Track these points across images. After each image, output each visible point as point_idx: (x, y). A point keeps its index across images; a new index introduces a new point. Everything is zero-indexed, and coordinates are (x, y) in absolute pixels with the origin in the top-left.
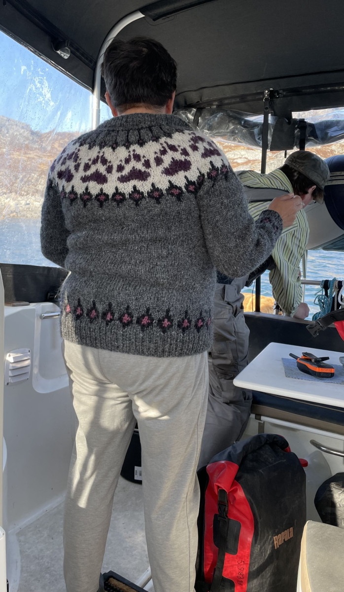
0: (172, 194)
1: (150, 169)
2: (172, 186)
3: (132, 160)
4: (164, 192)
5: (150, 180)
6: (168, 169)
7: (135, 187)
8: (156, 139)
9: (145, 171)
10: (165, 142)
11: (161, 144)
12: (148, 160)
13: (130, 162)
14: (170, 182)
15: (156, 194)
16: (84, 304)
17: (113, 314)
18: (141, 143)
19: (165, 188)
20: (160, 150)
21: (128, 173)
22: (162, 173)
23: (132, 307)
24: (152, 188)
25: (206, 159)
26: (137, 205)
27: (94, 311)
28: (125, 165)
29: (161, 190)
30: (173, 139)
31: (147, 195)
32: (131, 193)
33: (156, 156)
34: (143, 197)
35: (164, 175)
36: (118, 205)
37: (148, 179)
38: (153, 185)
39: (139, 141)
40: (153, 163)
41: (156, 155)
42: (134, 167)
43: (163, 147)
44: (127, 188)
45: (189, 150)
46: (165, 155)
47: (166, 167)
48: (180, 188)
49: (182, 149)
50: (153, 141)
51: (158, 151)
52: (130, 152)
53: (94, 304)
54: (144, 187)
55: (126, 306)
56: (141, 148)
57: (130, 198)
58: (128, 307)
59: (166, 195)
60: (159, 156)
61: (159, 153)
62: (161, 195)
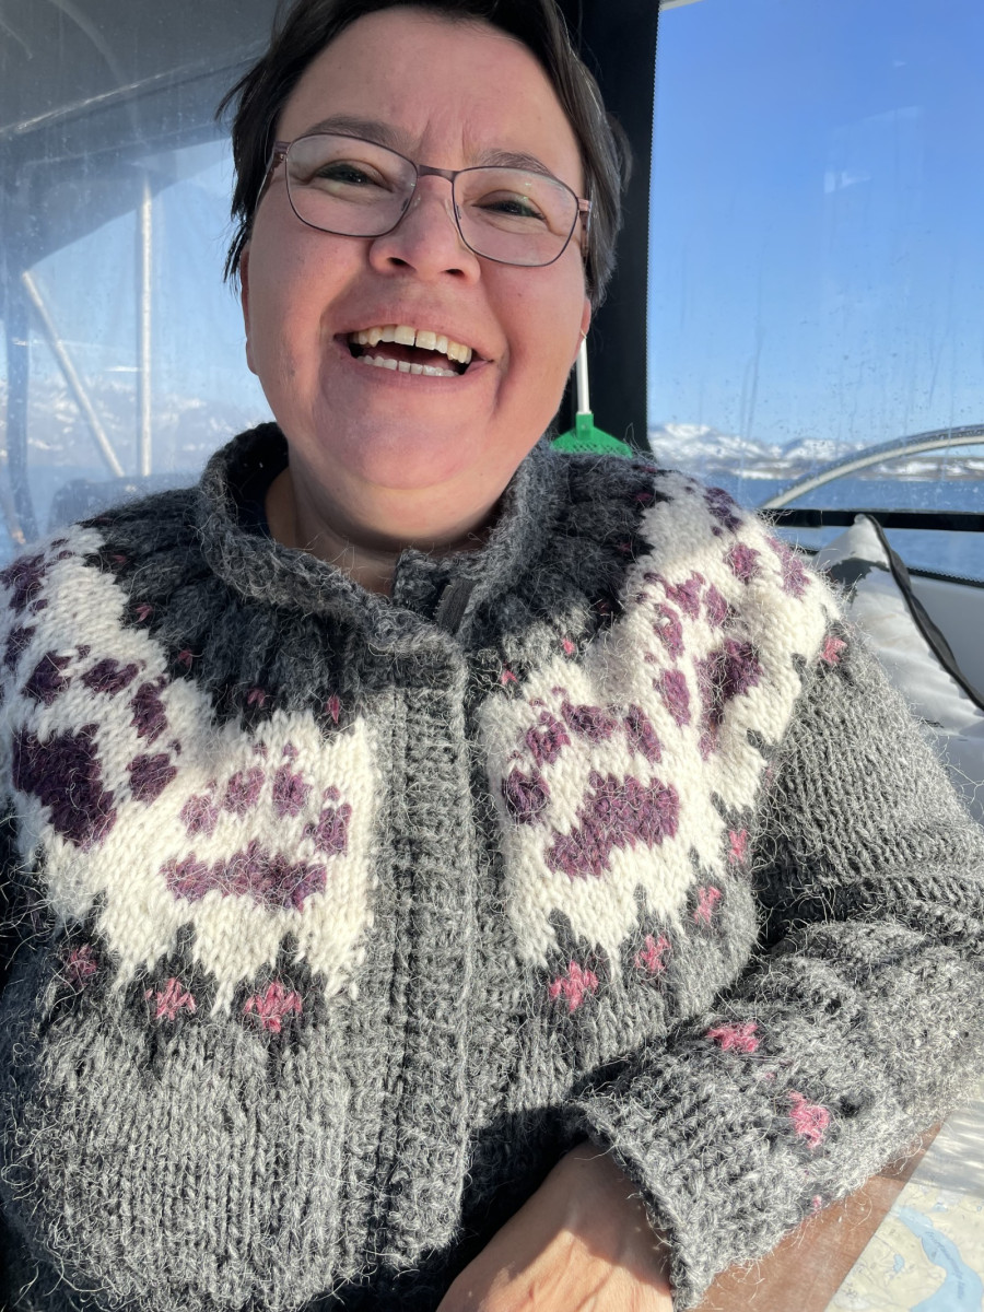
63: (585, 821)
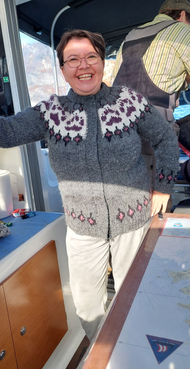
63: (110, 121)
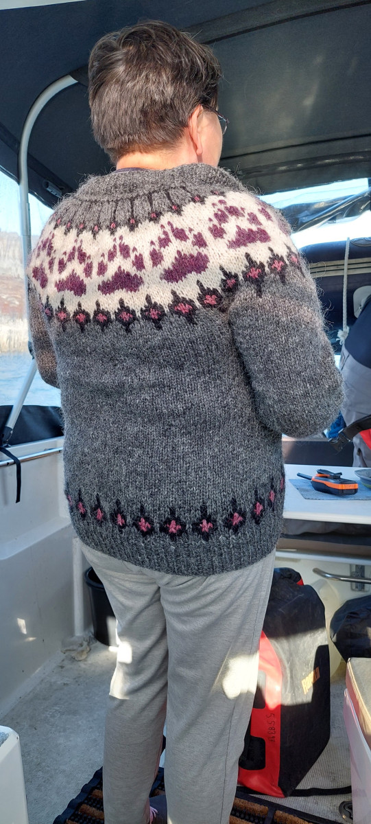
0: (179, 313)
1: (143, 270)
2: (177, 300)
3: (118, 253)
4: (166, 310)
5: (143, 291)
6: (171, 271)
7: (121, 302)
8: (155, 217)
9: (135, 275)
10: (169, 223)
11: (162, 226)
12: (140, 255)
13: (115, 259)
14: (174, 293)
15: (154, 314)
16: (86, 498)
17: (124, 517)
18: (133, 225)
19: (168, 303)
20: (159, 238)
21: (112, 277)
22: (161, 278)
23: (148, 507)
24: (147, 304)
25: (238, 249)
26: (128, 330)
27: (99, 510)
28: (109, 263)
29: (161, 307)
30: (181, 218)
31: (140, 316)
32: (117, 311)
33: (152, 249)
34: (135, 318)
35: (164, 281)
36: (103, 330)
37: (140, 288)
38: (148, 298)
39: (129, 220)
40: (148, 261)
41: (153, 246)
42: (120, 267)
43: (165, 233)
44: (110, 303)
45: (208, 236)
46: (167, 247)
47: (167, 269)
48: (191, 302)
49: (195, 236)
50: (150, 221)
51: (155, 240)
52: (115, 240)
53: (98, 500)
54: (135, 301)
55: (139, 506)
56: (132, 232)
57: (117, 319)
58: (142, 506)
59: (169, 314)
60: (157, 248)
61: (157, 243)
62: (162, 315)
